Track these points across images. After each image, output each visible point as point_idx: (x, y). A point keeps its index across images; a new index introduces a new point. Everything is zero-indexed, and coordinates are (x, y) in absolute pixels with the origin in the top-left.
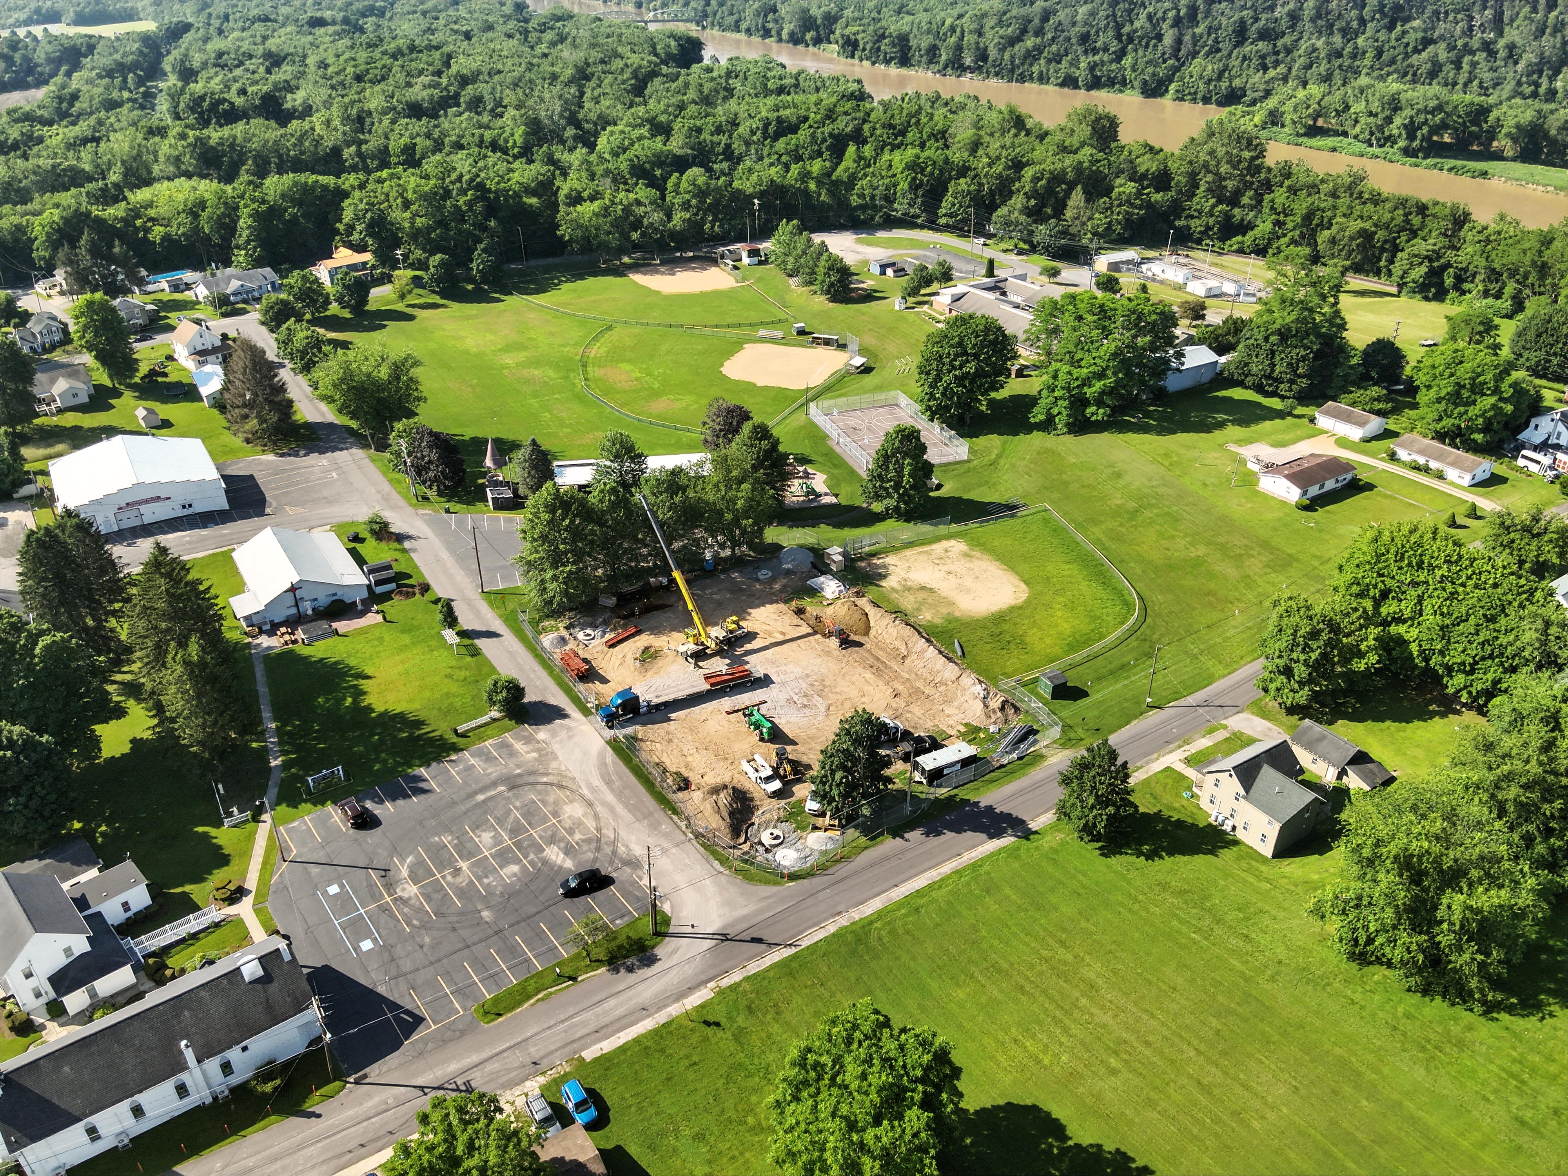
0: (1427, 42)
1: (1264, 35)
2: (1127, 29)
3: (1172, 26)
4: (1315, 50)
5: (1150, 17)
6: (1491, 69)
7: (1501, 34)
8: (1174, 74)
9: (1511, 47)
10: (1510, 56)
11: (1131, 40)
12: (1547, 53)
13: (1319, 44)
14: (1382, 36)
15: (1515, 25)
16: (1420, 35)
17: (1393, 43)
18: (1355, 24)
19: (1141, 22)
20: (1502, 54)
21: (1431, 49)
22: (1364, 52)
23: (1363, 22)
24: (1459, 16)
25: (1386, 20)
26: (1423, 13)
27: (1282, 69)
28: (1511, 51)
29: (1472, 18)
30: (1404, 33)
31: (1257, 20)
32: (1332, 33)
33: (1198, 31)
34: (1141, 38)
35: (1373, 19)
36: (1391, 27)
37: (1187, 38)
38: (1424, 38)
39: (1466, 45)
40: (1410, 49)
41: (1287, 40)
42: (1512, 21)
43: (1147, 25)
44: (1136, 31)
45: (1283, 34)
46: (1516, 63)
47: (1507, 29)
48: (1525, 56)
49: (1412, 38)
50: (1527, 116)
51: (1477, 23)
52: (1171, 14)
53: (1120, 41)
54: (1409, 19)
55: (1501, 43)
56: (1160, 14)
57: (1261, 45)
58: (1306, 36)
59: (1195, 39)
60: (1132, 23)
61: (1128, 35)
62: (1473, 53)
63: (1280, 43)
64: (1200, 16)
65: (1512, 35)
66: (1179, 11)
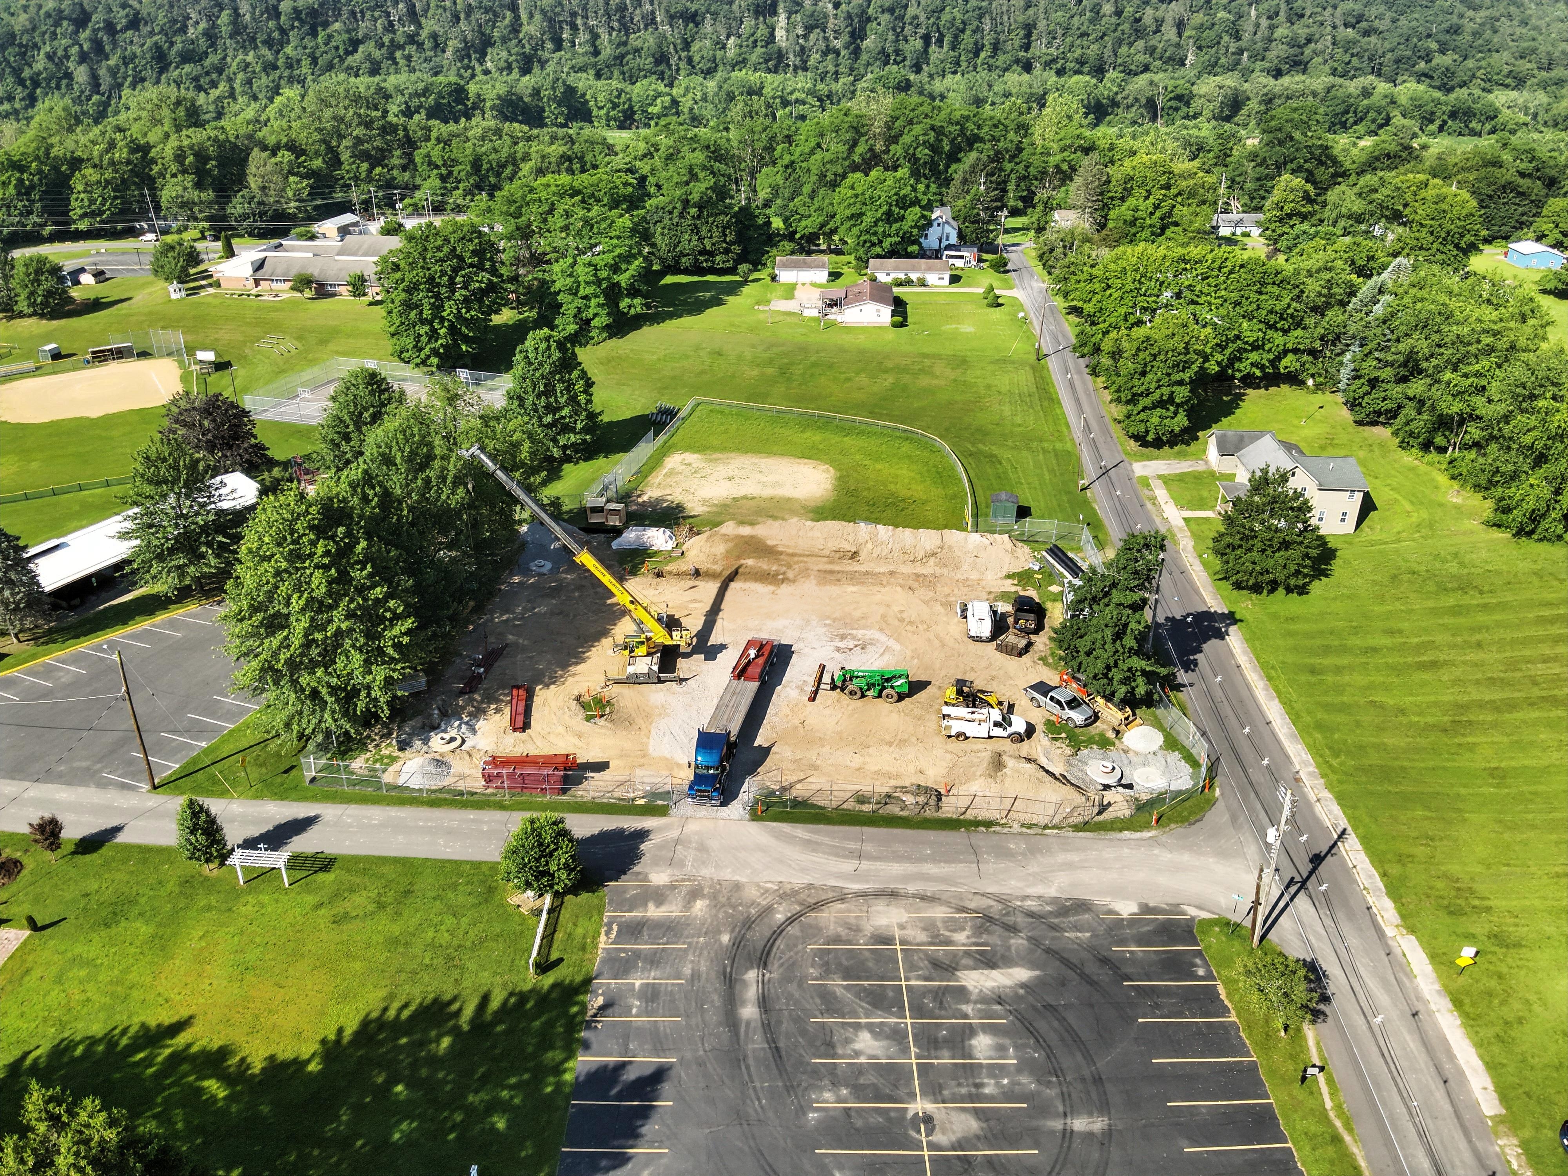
0: (354, 44)
1: (187, 57)
2: (27, 73)
3: (80, 63)
4: (247, 65)
5: (50, 57)
6: (425, 60)
7: (419, 26)
8: (105, 110)
9: (434, 36)
10: (436, 45)
11: (36, 84)
12: (469, 37)
13: (250, 58)
14: (309, 42)
15: (429, 15)
16: (345, 36)
17: (323, 48)
18: (276, 35)
19: (40, 64)
20: (428, 45)
21: (361, 49)
22: (299, 61)
23: (283, 32)
24: (377, 14)
25: (307, 27)
26: (340, 15)
27: (223, 87)
28: (436, 41)
29: (388, 15)
30: (330, 37)
31: (172, 44)
32: (256, 47)
33: (112, 62)
34: (48, 80)
35: (293, 27)
36: (314, 34)
37: (102, 72)
38: (350, 40)
39: (392, 41)
40: (341, 52)
41: (213, 59)
42: (426, 11)
43: (51, 66)
44: (39, 73)
45: (206, 54)
46: (444, 51)
47: (423, 21)
48: (450, 43)
49: (339, 40)
50: (501, 89)
51: (394, 17)
52: (75, 50)
53: (25, 87)
54: (326, 25)
55: (424, 34)
56: (60, 53)
57: (188, 68)
58: (231, 53)
59: (113, 72)
60: (31, 66)
61: (31, 79)
62: (402, 47)
63: (207, 63)
64: (107, 48)
65: (429, 25)
66: (81, 46)
